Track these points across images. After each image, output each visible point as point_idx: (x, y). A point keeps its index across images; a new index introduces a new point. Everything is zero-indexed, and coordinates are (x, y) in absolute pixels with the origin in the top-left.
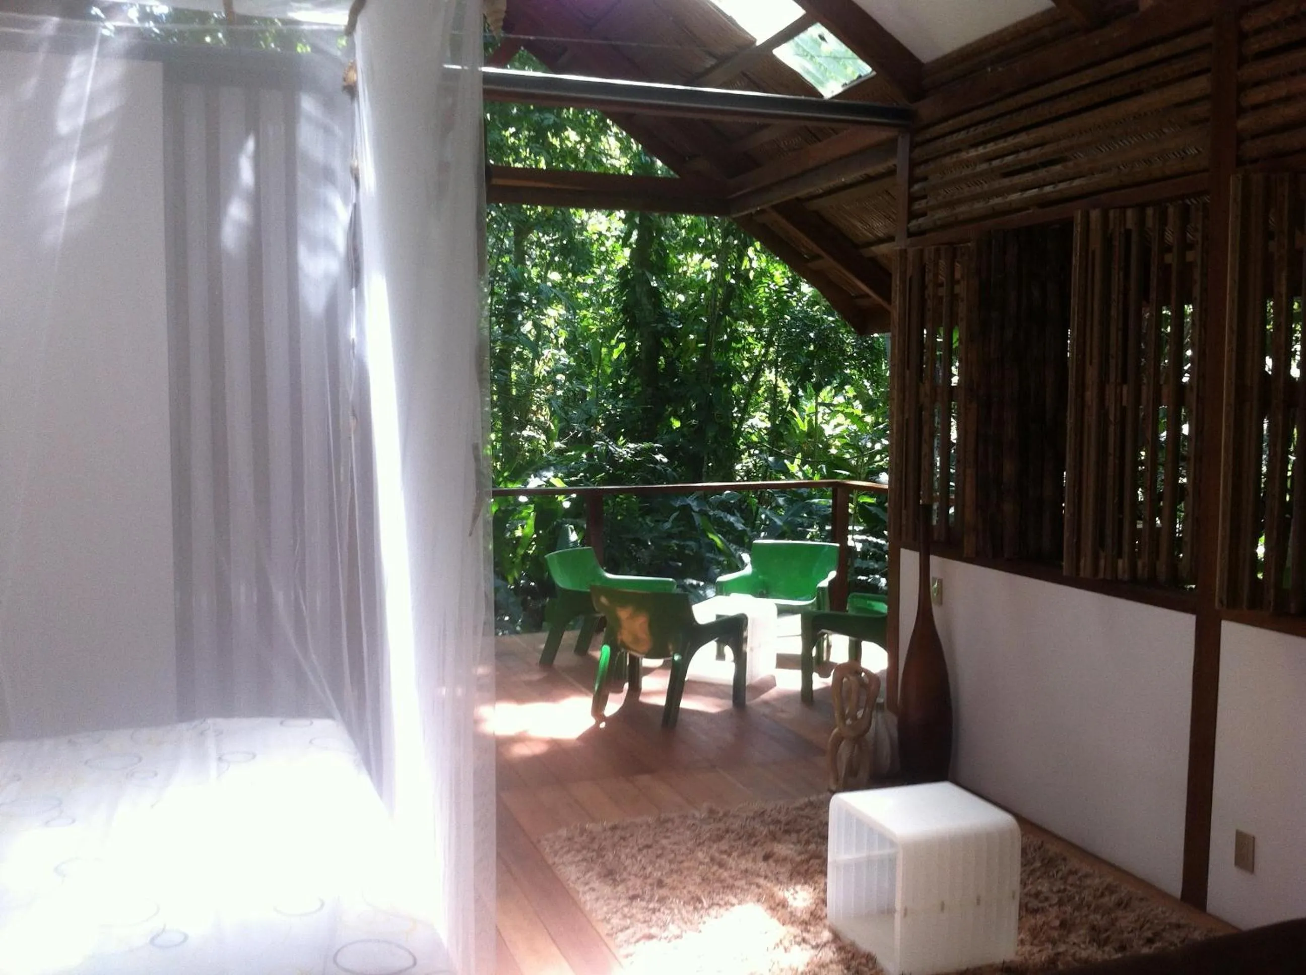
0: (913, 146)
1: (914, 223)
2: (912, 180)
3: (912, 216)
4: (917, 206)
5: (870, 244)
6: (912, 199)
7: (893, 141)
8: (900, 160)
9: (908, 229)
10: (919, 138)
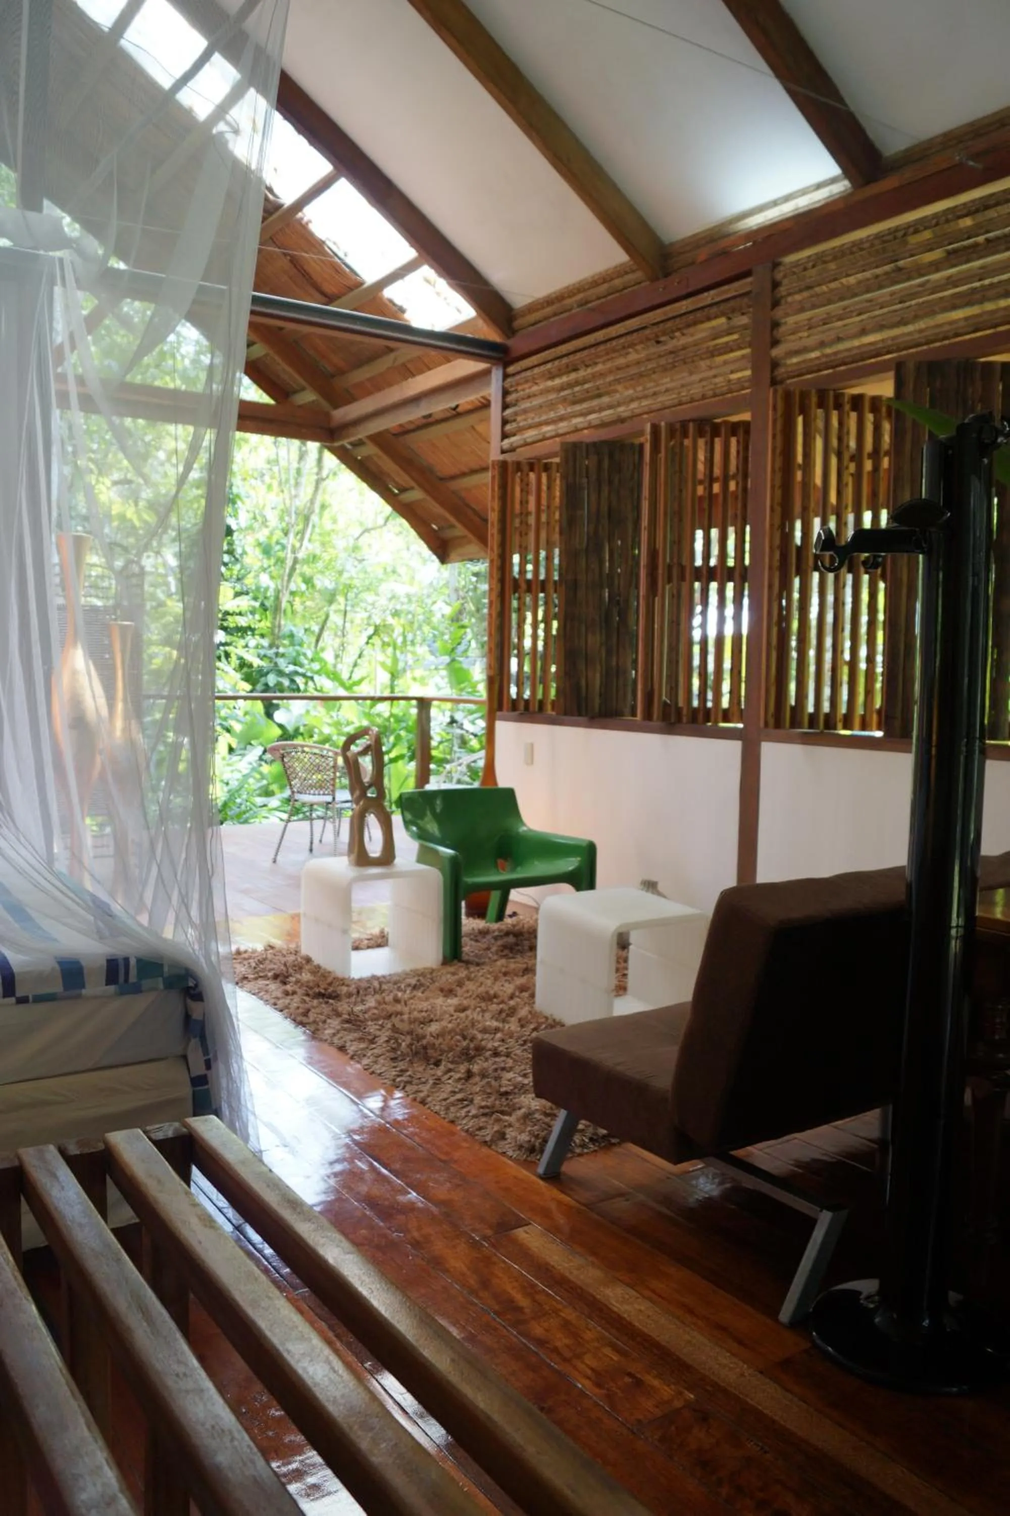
0: (506, 376)
1: (506, 441)
2: (505, 406)
3: (505, 436)
4: (508, 427)
5: (453, 478)
6: (505, 422)
7: (486, 373)
8: (493, 389)
9: (501, 447)
10: (511, 369)
